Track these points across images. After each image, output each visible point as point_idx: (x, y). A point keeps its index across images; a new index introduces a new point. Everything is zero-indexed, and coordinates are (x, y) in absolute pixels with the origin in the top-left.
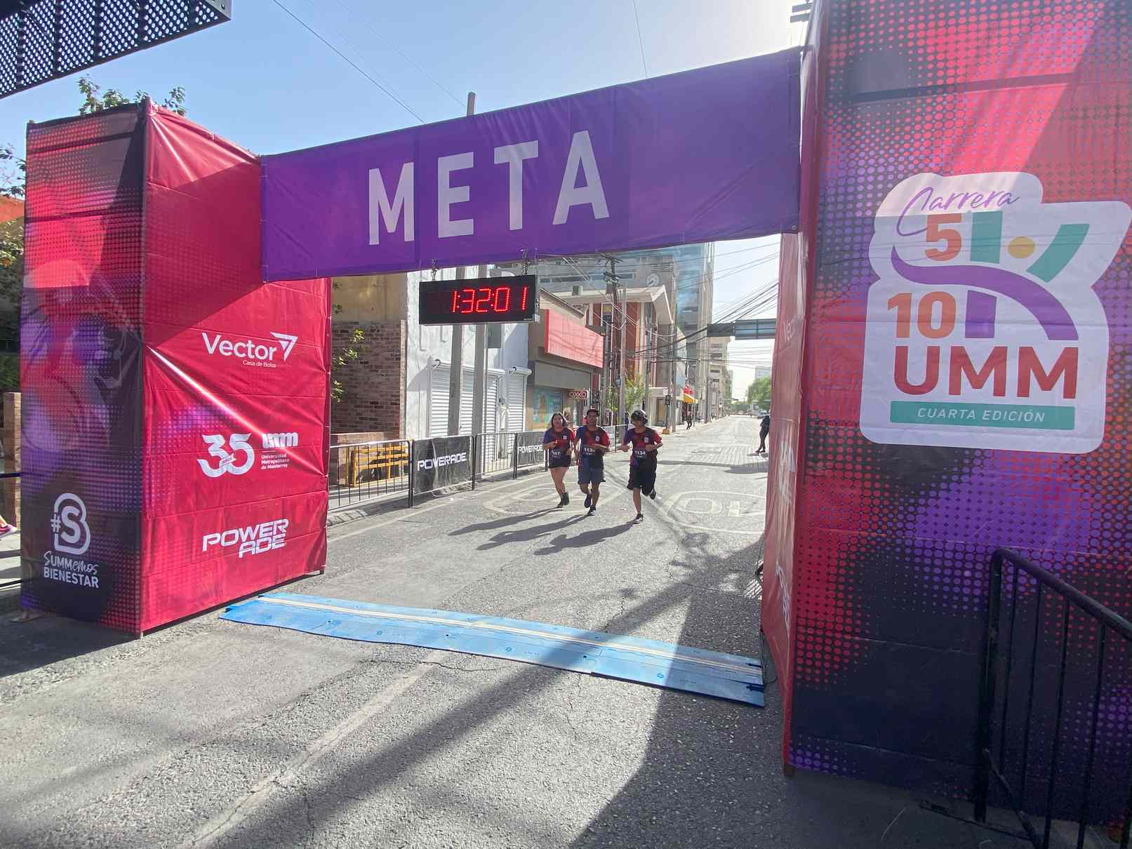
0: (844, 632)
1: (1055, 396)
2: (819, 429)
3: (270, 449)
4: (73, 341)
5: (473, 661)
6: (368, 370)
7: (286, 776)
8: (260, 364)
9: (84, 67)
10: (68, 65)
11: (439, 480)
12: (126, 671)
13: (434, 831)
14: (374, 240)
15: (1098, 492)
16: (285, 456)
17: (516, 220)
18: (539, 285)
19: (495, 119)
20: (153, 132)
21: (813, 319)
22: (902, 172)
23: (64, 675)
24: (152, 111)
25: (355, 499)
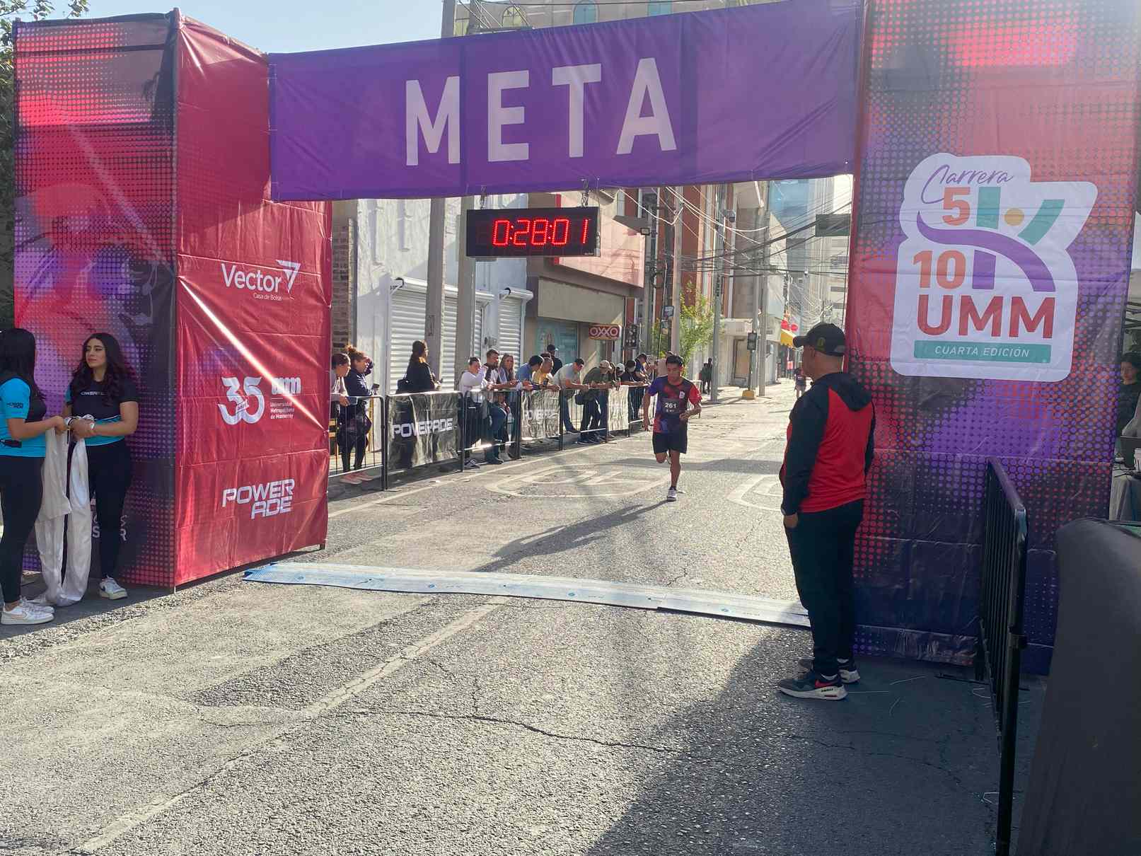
0: (877, 534)
1: (1037, 336)
2: (857, 364)
3: (278, 396)
4: (89, 273)
8: (268, 297)
14: (412, 160)
15: (1066, 412)
16: (291, 404)
17: (576, 147)
19: (553, 37)
22: (926, 151)
24: (180, 23)
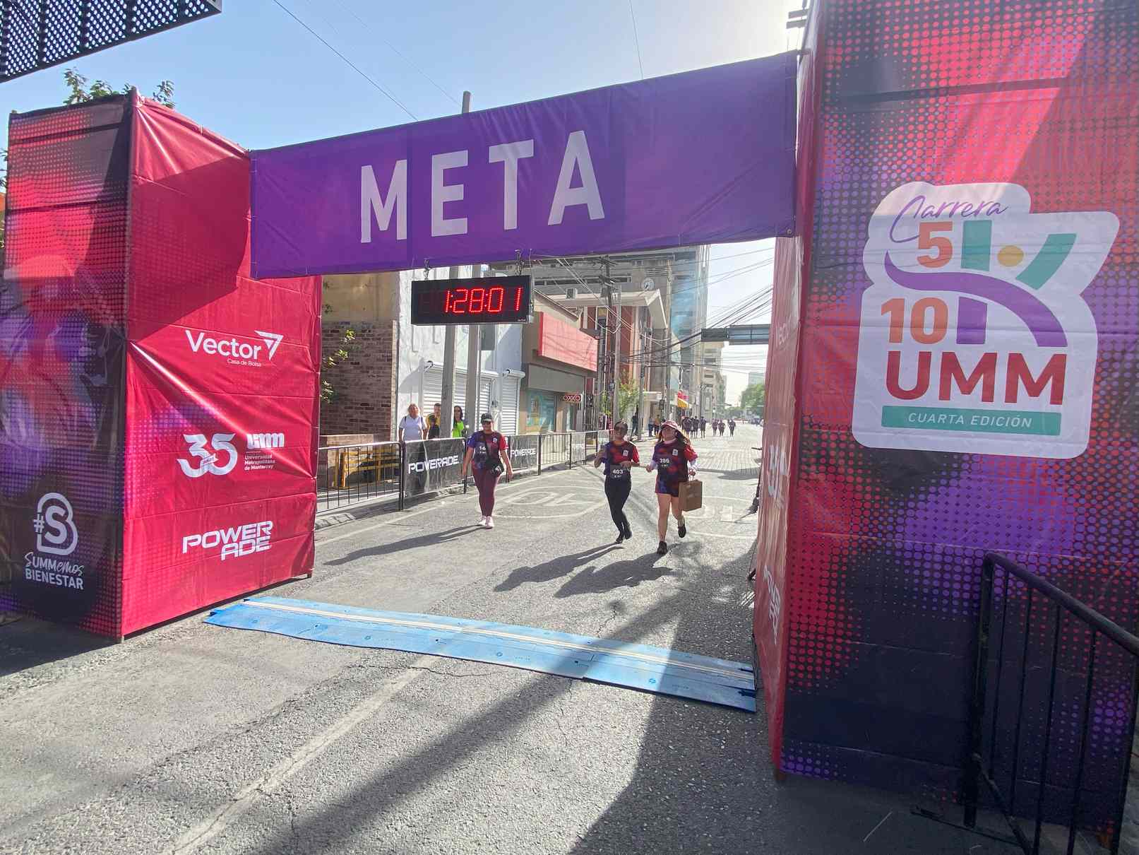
0: (835, 636)
1: (1043, 403)
2: (812, 433)
3: (255, 450)
4: (55, 337)
5: (463, 666)
6: (359, 371)
7: (271, 783)
8: (245, 363)
9: (70, 58)
10: (54, 55)
11: (430, 483)
12: (107, 675)
13: (422, 840)
14: (366, 238)
15: (1082, 496)
16: (271, 457)
17: (510, 220)
18: (534, 288)
19: (490, 118)
20: (139, 126)
21: (807, 322)
22: (895, 180)
23: (41, 680)
24: (138, 103)
25: (344, 502)
